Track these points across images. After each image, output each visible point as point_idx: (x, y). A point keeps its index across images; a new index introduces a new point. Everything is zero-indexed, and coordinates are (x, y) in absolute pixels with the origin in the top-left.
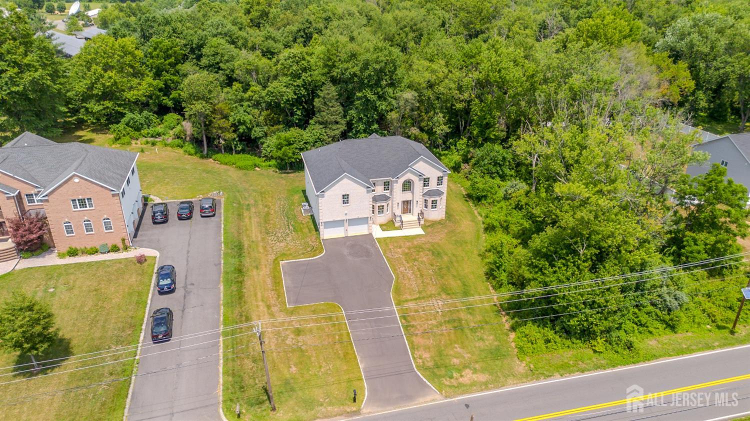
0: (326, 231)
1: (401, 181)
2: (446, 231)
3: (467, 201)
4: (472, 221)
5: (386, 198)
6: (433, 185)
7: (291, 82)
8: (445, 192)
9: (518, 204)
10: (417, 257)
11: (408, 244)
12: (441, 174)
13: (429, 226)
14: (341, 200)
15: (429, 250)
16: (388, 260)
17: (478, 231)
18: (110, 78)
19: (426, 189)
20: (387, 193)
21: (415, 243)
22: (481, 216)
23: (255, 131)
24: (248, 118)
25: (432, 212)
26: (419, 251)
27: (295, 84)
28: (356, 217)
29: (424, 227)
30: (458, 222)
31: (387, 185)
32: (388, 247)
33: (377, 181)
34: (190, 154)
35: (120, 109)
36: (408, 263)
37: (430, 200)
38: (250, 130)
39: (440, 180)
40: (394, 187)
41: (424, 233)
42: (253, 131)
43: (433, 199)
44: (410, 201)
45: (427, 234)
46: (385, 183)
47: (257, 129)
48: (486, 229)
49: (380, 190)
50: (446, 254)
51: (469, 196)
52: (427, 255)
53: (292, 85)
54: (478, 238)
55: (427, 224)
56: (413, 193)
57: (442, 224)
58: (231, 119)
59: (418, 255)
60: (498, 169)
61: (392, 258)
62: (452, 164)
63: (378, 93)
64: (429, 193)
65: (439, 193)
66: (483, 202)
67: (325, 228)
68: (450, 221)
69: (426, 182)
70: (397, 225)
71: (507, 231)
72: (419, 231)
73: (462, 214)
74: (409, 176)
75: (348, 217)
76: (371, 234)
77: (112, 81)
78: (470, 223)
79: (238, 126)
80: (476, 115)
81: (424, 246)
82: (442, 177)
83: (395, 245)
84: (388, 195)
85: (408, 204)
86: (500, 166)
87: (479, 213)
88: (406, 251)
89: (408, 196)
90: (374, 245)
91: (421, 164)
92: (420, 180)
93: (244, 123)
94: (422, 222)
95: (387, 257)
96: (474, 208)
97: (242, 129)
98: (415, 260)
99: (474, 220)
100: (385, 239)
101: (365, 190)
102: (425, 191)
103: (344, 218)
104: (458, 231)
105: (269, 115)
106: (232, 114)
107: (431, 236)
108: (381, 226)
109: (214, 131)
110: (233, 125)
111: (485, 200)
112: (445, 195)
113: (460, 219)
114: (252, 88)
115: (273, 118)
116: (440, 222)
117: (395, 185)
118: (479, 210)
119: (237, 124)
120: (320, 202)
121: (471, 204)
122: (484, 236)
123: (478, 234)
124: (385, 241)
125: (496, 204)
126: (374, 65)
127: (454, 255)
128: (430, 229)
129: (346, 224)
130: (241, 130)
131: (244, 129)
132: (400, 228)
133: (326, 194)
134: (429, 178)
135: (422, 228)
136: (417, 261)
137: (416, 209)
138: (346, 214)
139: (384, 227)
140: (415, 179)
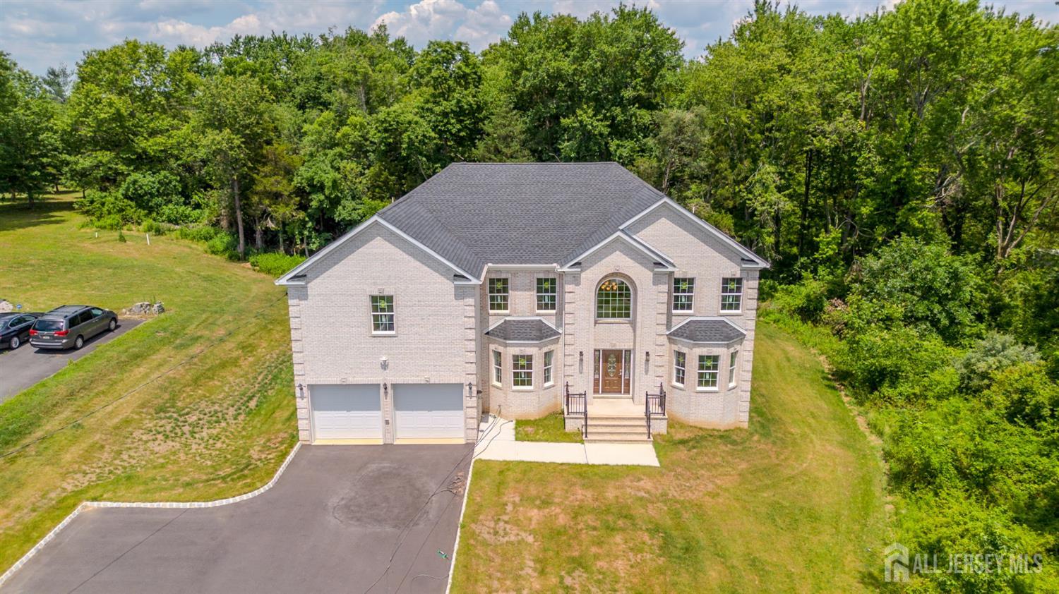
0: (323, 418)
1: (592, 276)
2: (744, 466)
3: (834, 388)
4: (844, 445)
5: (541, 333)
6: (707, 305)
7: (430, 105)
8: (750, 335)
9: (1022, 402)
10: (594, 550)
11: (582, 494)
12: (733, 270)
13: (683, 442)
14: (365, 313)
15: (655, 529)
16: (466, 550)
17: (866, 481)
18: (111, 105)
19: (681, 318)
20: (548, 318)
21: (611, 494)
22: (881, 434)
23: (344, 207)
24: (328, 177)
25: (703, 398)
26: (610, 529)
27: (437, 109)
28: (421, 380)
29: (662, 445)
30: (794, 443)
31: (548, 290)
32: (499, 494)
33: (515, 273)
34: (213, 252)
35: (122, 168)
36: (542, 572)
37: (694, 354)
38: (335, 202)
39: (731, 286)
40: (568, 297)
41: (657, 464)
42: (340, 208)
43: (704, 351)
44: (628, 352)
45: (667, 467)
46: (540, 281)
47: (350, 204)
48: (897, 479)
49: (522, 304)
50: (721, 555)
51: (842, 376)
52: (637, 550)
53: (431, 110)
54: (866, 507)
55: (679, 436)
56: (633, 325)
57: (734, 443)
58: (296, 180)
59: (600, 544)
60: (937, 308)
61: (485, 544)
62: (799, 302)
63: (613, 118)
64: (693, 332)
65: (730, 336)
66: (886, 390)
67: (315, 406)
68: (766, 435)
69: (681, 290)
70: (572, 425)
71: (986, 491)
72: (644, 455)
73: (812, 421)
74: (617, 262)
75: (391, 377)
76: (470, 447)
77: (113, 110)
78: (837, 451)
79: (309, 193)
80: (870, 174)
81: (638, 511)
82: (739, 281)
83: (533, 491)
84: (551, 323)
85: (619, 361)
86: (943, 300)
87: (873, 426)
88: (562, 520)
89: (615, 334)
90: (452, 487)
91: (664, 225)
92: (657, 280)
93: (321, 188)
94: (660, 427)
95: (469, 535)
96: (856, 410)
97: (316, 200)
98: (578, 563)
99: (851, 441)
100: (506, 467)
101: (448, 286)
102: (677, 324)
103: (378, 378)
104: (789, 472)
105: (378, 175)
106: (302, 168)
107: (677, 476)
108: (520, 423)
109: (255, 199)
110: (300, 192)
111: (893, 385)
112: (749, 344)
113: (804, 436)
114: (352, 119)
115: (386, 182)
116: (725, 435)
117: (568, 288)
118: (872, 415)
119: (308, 189)
120: (293, 311)
121: (846, 399)
122: (888, 504)
123: (867, 494)
124: (501, 472)
125: (932, 401)
126: (606, 48)
127: (753, 562)
128: (682, 453)
129: (387, 402)
130: (314, 204)
131: (321, 202)
132: (579, 437)
133: (315, 286)
134: (691, 281)
135: (655, 443)
136: (586, 568)
137: (645, 381)
138: (385, 366)
139: (527, 429)
140: (641, 276)
